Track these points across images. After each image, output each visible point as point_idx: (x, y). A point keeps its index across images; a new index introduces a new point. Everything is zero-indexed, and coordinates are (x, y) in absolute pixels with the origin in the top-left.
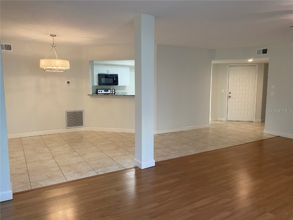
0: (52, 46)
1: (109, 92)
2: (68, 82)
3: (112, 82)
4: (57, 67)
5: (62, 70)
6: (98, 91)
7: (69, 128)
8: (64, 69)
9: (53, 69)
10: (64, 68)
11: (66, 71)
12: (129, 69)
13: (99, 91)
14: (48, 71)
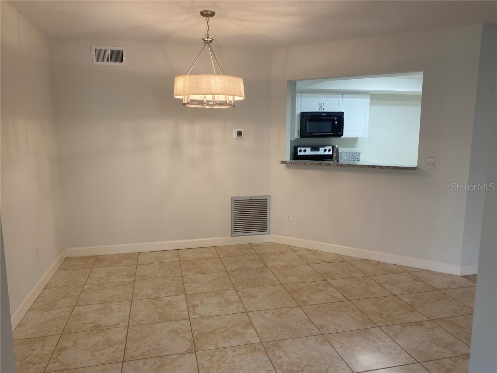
0: (205, 41)
1: (321, 152)
2: (240, 134)
3: (330, 131)
4: (214, 94)
5: (227, 104)
6: (299, 149)
7: (236, 235)
8: (230, 102)
9: (205, 101)
10: (230, 98)
11: (235, 105)
12: (368, 100)
13: (301, 151)
14: (193, 106)
